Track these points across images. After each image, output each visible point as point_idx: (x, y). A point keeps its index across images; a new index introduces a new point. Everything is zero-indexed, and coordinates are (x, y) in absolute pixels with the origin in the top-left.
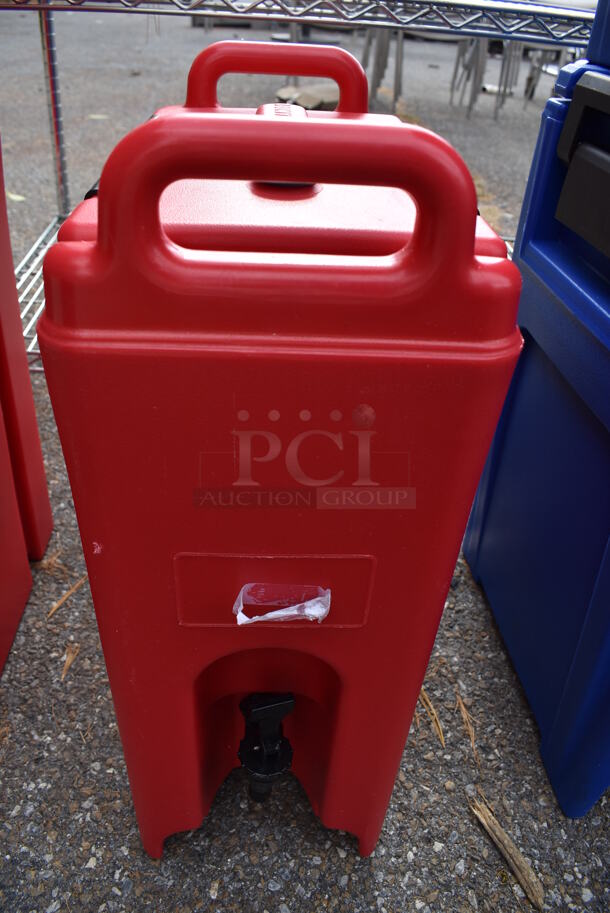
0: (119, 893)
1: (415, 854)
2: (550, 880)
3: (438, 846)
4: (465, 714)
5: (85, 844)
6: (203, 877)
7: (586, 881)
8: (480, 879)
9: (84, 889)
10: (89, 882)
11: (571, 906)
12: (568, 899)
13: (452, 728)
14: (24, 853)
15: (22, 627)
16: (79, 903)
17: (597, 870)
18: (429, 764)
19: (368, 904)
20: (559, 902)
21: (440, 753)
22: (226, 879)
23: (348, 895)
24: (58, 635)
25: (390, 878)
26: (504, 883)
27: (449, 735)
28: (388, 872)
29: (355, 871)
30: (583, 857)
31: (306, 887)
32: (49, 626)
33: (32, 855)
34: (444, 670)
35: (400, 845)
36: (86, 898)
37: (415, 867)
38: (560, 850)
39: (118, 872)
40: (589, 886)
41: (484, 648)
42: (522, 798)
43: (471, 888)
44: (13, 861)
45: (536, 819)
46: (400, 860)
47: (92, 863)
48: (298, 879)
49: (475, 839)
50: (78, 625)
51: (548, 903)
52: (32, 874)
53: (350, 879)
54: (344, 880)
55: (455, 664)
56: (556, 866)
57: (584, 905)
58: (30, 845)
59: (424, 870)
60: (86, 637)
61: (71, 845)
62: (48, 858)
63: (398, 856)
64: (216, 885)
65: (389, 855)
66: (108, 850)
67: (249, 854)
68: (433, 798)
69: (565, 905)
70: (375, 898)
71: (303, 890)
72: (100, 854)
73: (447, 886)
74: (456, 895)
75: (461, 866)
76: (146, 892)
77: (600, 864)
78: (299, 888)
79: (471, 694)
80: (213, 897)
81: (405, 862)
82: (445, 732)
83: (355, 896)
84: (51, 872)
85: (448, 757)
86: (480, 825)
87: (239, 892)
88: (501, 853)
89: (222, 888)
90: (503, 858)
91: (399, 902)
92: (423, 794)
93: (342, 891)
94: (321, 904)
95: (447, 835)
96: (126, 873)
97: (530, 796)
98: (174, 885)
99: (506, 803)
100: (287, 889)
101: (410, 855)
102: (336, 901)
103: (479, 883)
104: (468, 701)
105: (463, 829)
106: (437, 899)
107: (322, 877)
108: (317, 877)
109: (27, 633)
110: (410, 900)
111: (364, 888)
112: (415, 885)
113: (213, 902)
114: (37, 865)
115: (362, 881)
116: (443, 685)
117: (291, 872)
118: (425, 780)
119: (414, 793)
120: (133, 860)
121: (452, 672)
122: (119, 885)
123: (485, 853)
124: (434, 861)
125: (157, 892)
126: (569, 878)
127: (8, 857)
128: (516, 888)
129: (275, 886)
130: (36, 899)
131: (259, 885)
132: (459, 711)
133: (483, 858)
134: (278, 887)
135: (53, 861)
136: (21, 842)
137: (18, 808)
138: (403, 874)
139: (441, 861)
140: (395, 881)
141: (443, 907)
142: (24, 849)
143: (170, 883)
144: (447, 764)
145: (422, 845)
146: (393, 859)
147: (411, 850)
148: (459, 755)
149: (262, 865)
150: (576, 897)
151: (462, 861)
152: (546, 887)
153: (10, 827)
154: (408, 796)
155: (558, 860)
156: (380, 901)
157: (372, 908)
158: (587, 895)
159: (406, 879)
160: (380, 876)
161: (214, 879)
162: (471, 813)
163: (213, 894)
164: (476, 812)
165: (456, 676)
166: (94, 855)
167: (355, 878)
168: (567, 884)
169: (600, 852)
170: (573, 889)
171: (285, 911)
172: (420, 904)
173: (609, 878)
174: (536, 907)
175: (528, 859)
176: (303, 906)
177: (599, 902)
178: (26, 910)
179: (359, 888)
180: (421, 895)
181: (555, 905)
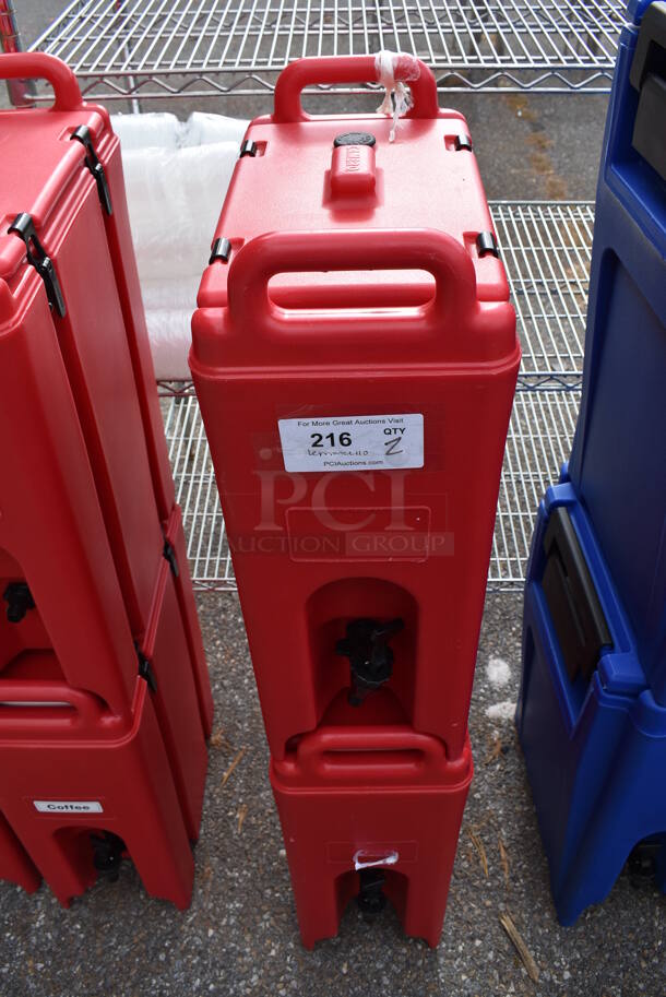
0: (291, 970)
1: (463, 948)
2: (545, 966)
3: (478, 943)
4: (503, 855)
5: (268, 942)
6: (338, 961)
7: (568, 966)
8: (502, 964)
9: (270, 968)
10: (274, 964)
11: (556, 982)
12: (555, 977)
13: (494, 864)
14: (233, 947)
15: (206, 793)
16: (269, 976)
17: (576, 960)
18: (476, 889)
19: (434, 976)
20: (548, 979)
21: (484, 881)
22: (351, 961)
23: (422, 971)
24: (231, 798)
25: (447, 961)
26: (517, 966)
27: (491, 869)
28: (447, 958)
29: (427, 957)
30: (567, 951)
31: (398, 966)
32: (225, 792)
33: (238, 948)
34: (492, 821)
35: (454, 941)
36: (273, 973)
37: (463, 955)
38: (554, 948)
39: (289, 958)
40: (569, 970)
41: (522, 803)
42: (534, 912)
43: (495, 968)
44: (227, 952)
45: (542, 926)
46: (454, 951)
47: (273, 953)
48: (393, 962)
49: (501, 939)
50: (243, 791)
51: (542, 979)
52: (240, 960)
53: (424, 962)
54: (420, 963)
55: (501, 815)
56: (550, 957)
57: (564, 981)
58: (236, 943)
59: (468, 957)
60: (251, 799)
61: (260, 942)
62: (248, 950)
63: (453, 948)
64: (346, 965)
65: (447, 948)
66: (281, 945)
67: (364, 947)
68: (477, 912)
69: (552, 981)
70: (438, 973)
71: (396, 968)
72: (277, 947)
73: (481, 967)
74: (486, 972)
75: (491, 955)
76: (306, 969)
77: (578, 956)
78: (394, 967)
79: (509, 839)
81: (457, 952)
82: (489, 867)
83: (426, 972)
84: (250, 958)
85: (489, 884)
86: (505, 930)
87: (359, 969)
88: (516, 949)
89: (349, 967)
90: (517, 952)
91: (452, 976)
92: (471, 909)
93: (419, 969)
94: (406, 977)
95: (484, 935)
96: (293, 958)
97: (541, 912)
99: (524, 916)
100: (387, 968)
101: (461, 948)
102: (415, 975)
103: (501, 966)
104: (506, 844)
105: (494, 932)
106: (475, 975)
107: (407, 961)
108: (404, 960)
109: (210, 798)
110: (459, 975)
111: (432, 967)
112: (462, 966)
113: (345, 975)
114: (242, 954)
115: (431, 963)
116: (490, 832)
117: (389, 957)
118: (473, 900)
119: (466, 908)
120: (297, 951)
121: (497, 822)
122: (290, 965)
123: (506, 947)
124: (475, 952)
125: (312, 969)
126: (557, 964)
127: (224, 950)
128: (523, 969)
129: (380, 966)
130: (244, 974)
131: (371, 965)
132: (499, 851)
133: (505, 951)
134: (382, 966)
135: (250, 952)
136: (230, 941)
137: (225, 920)
138: (455, 959)
139: (478, 952)
140: (451, 964)
141: (478, 979)
142: (233, 945)
143: (320, 964)
144: (488, 890)
145: (468, 941)
146: (450, 950)
147: (461, 944)
148: (497, 883)
149: (372, 953)
150: (560, 976)
151: (492, 952)
152: (542, 970)
153: (222, 932)
154: (461, 910)
155: (552, 953)
156: (441, 975)
157: (436, 979)
158: (567, 975)
159: (457, 962)
160: (442, 960)
161: (344, 961)
162: (500, 922)
163: (345, 971)
164: (503, 921)
165: (500, 825)
166: (274, 948)
167: (426, 961)
168: (555, 968)
169: (579, 948)
170: (559, 972)
171: (386, 981)
172: (464, 977)
173: (583, 965)
174: (534, 981)
175: (533, 953)
176: (396, 977)
177: (574, 980)
178: (239, 981)
179: (429, 967)
180: (466, 972)
181: (545, 980)
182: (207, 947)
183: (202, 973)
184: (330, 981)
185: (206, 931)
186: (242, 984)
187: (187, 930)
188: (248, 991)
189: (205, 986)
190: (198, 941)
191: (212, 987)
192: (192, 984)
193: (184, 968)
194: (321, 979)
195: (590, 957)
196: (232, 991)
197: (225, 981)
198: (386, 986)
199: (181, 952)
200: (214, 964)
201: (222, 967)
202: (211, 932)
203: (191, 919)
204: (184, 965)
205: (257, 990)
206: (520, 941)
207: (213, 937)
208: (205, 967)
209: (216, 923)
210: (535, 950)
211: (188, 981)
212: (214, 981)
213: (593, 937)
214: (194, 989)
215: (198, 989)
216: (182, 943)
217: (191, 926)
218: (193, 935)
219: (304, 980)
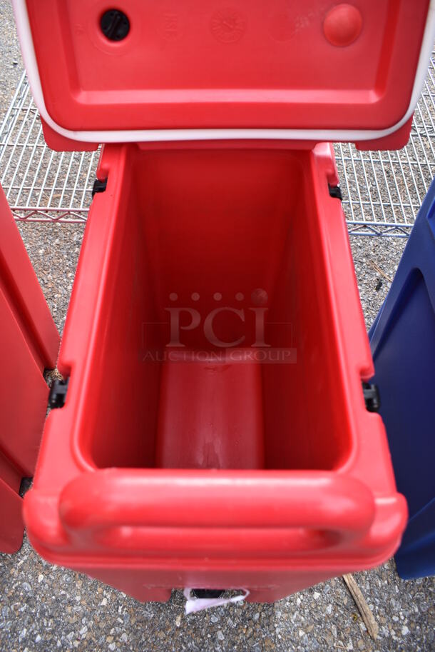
0: (122, 622)
1: (302, 600)
2: (384, 621)
3: (317, 595)
5: (100, 590)
6: (172, 612)
7: (406, 621)
8: (341, 618)
9: (101, 619)
10: (104, 615)
11: (395, 638)
12: (393, 633)
14: (63, 595)
16: (99, 628)
17: (414, 614)
19: (271, 632)
20: (387, 635)
23: (259, 626)
25: (285, 615)
26: (355, 620)
28: (284, 612)
29: (264, 610)
30: (406, 605)
31: (233, 620)
33: (68, 596)
36: (102, 625)
37: (301, 609)
38: (393, 601)
39: (120, 608)
40: (408, 625)
43: (334, 623)
44: (57, 600)
46: (292, 604)
47: (104, 602)
48: (229, 615)
49: (340, 591)
51: (380, 635)
52: (69, 609)
53: (260, 616)
54: (256, 616)
56: (389, 611)
57: (402, 637)
58: (67, 590)
59: (307, 611)
61: (91, 590)
62: (78, 598)
63: (291, 601)
64: (179, 618)
66: (113, 594)
69: (390, 637)
70: (275, 628)
71: (231, 622)
72: (109, 596)
73: (319, 622)
74: (325, 628)
75: (329, 609)
76: (138, 622)
77: (417, 610)
78: (230, 621)
80: (178, 625)
81: (295, 605)
83: (263, 627)
84: (80, 607)
87: (193, 622)
88: (355, 602)
89: (183, 620)
90: (356, 605)
91: (289, 632)
93: (255, 623)
94: (242, 632)
95: (323, 587)
96: (125, 609)
98: (154, 617)
100: (222, 621)
101: (299, 601)
102: (251, 630)
103: (340, 621)
105: (333, 584)
106: (313, 631)
107: (244, 614)
108: (241, 614)
110: (296, 630)
111: (268, 622)
112: (300, 621)
113: (178, 628)
114: (71, 603)
117: (225, 610)
120: (129, 600)
122: (121, 616)
123: (345, 600)
124: (313, 606)
125: (144, 621)
126: (396, 619)
127: (54, 597)
128: (362, 625)
130: (73, 625)
131: (205, 618)
133: (344, 604)
134: (217, 620)
135: (81, 601)
136: (60, 588)
138: (293, 613)
139: (317, 606)
140: (288, 618)
141: (315, 635)
142: (63, 592)
143: (152, 616)
145: (306, 594)
146: (288, 603)
147: (299, 597)
150: (398, 632)
151: (330, 605)
152: (380, 625)
153: (53, 578)
155: (390, 606)
156: (278, 630)
157: (273, 634)
158: (405, 631)
159: (295, 617)
160: (279, 614)
161: (178, 614)
163: (178, 624)
166: (105, 597)
167: (263, 615)
168: (394, 623)
169: (418, 601)
170: (397, 626)
171: (220, 636)
172: (301, 633)
173: (421, 620)
174: (372, 638)
175: (371, 605)
176: (232, 632)
177: (412, 635)
178: (67, 632)
179: (266, 621)
180: (304, 627)
181: (384, 636)
182: (36, 593)
183: (29, 623)
184: (162, 635)
185: (36, 576)
186: (70, 636)
187: (16, 574)
188: (77, 644)
189: (32, 636)
190: (27, 586)
191: (38, 638)
192: (18, 635)
193: (11, 617)
194: (154, 632)
195: (428, 611)
196: (59, 644)
197: (53, 632)
198: (221, 642)
199: (9, 598)
200: (42, 613)
201: (51, 617)
202: (41, 578)
203: (22, 562)
204: (11, 613)
205: (85, 643)
206: (360, 595)
207: (43, 583)
208: (33, 615)
209: (47, 568)
210: (373, 603)
211: (14, 631)
212: (42, 632)
213: (431, 589)
214: (20, 640)
215: (25, 640)
216: (10, 588)
217: (21, 570)
218: (22, 581)
219: (135, 634)
